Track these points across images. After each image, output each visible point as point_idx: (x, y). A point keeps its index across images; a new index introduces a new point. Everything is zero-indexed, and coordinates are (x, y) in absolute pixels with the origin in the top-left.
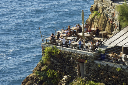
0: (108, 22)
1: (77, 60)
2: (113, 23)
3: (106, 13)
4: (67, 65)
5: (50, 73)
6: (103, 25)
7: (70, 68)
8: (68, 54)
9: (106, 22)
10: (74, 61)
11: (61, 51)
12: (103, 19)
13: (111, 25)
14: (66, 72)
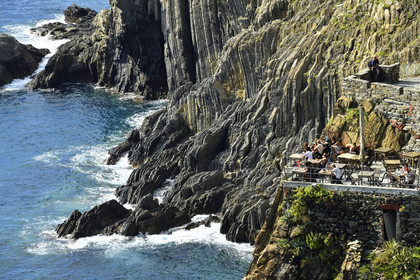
0: (389, 128)
1: (379, 208)
2: (405, 128)
3: (381, 110)
4: (353, 220)
5: (312, 239)
6: (377, 135)
7: (359, 224)
8: (354, 197)
9: (383, 129)
10: (370, 210)
11: (336, 194)
12: (377, 122)
13: (398, 133)
14: (348, 234)
